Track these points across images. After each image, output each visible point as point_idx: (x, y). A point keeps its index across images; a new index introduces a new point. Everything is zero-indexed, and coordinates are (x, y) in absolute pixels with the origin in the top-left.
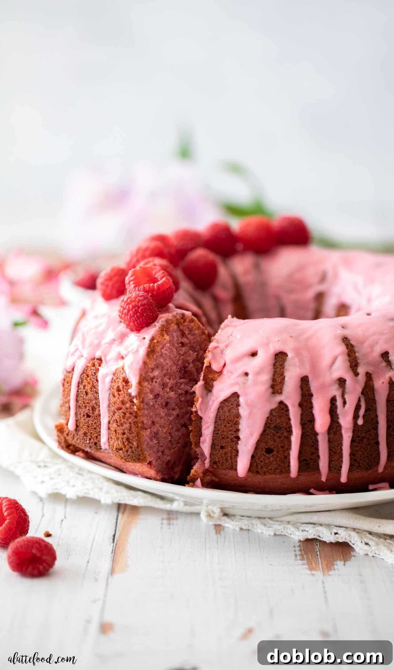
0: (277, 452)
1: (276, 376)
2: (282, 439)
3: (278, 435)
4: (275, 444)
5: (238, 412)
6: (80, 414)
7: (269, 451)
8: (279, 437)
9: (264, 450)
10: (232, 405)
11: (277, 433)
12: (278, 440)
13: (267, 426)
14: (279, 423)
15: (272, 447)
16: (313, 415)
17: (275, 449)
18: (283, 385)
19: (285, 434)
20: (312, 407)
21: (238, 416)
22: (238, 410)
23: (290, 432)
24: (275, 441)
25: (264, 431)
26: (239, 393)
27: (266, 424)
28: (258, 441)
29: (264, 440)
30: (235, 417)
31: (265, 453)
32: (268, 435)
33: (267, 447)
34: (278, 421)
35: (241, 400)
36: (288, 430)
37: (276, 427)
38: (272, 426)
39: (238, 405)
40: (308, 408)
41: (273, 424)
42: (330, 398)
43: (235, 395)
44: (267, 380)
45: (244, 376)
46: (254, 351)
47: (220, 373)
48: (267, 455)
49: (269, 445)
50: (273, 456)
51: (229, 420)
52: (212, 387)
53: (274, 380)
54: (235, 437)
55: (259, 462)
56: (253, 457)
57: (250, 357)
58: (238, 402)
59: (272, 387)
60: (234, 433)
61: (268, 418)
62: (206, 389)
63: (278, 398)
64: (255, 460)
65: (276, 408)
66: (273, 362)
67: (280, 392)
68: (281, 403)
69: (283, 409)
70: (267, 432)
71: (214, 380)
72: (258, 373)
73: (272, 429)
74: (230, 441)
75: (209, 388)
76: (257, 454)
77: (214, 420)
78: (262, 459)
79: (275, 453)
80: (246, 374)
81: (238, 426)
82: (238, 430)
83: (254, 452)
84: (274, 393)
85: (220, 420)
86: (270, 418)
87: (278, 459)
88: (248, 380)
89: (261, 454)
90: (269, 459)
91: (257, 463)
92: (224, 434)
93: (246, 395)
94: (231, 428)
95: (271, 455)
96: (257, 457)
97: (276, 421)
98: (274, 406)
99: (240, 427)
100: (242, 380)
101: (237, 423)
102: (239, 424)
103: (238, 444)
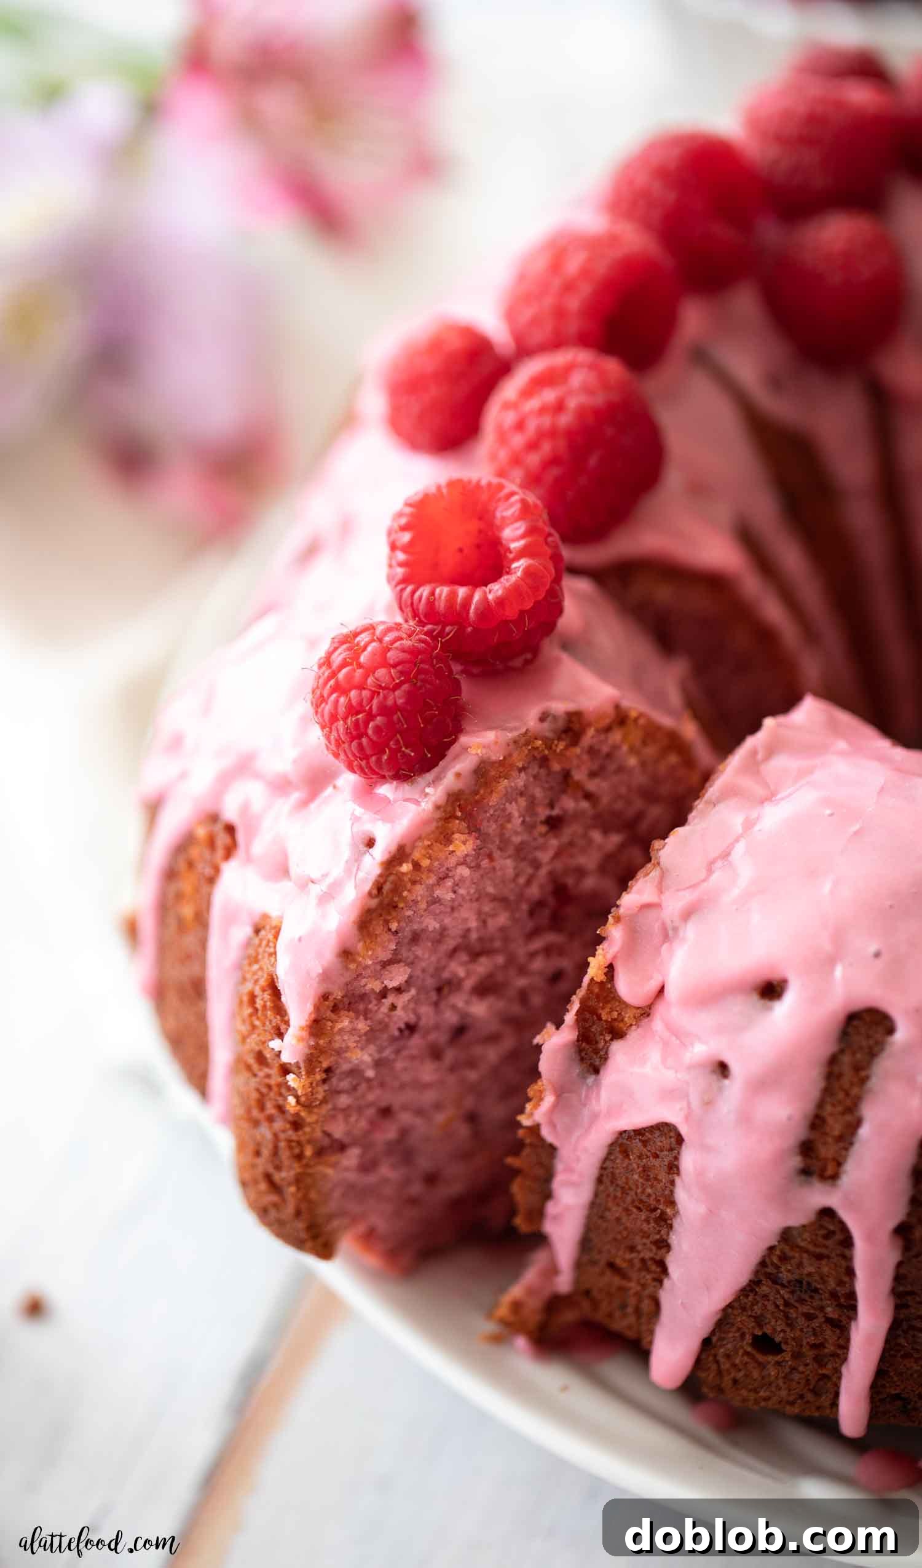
0: (796, 1356)
1: (829, 1109)
2: (815, 1324)
3: (805, 1309)
4: (791, 1333)
7: (765, 1344)
8: (809, 1317)
9: (748, 1338)
10: (654, 1157)
11: (802, 1301)
12: (801, 1321)
13: (764, 1271)
14: (811, 1274)
15: (778, 1338)
17: (788, 1348)
18: (847, 1148)
19: (831, 1313)
22: (671, 1183)
23: (849, 1309)
24: (791, 1325)
25: (755, 1282)
26: (684, 1129)
27: (763, 1264)
28: (730, 1306)
29: (752, 1309)
31: (750, 1349)
32: (766, 1297)
33: (758, 1331)
35: (688, 1160)
36: (842, 1302)
37: (798, 1283)
38: (785, 1277)
39: (674, 1168)
41: (787, 1270)
43: (670, 1134)
44: (789, 1118)
45: (713, 1072)
46: (775, 976)
47: (645, 1012)
48: (760, 1358)
49: (768, 1330)
50: (778, 1363)
51: (641, 1201)
52: (605, 1059)
53: (817, 1122)
54: (652, 1259)
55: (727, 1366)
56: (706, 1343)
57: (755, 997)
58: (676, 1158)
59: (806, 1148)
60: (654, 1248)
61: (771, 1249)
62: (582, 1059)
63: (819, 1197)
64: (715, 1356)
65: (804, 1226)
66: (828, 1048)
67: (830, 1171)
68: (827, 1213)
69: (829, 1235)
70: (764, 1289)
71: (618, 1034)
72: (762, 1084)
73: (783, 1286)
74: (638, 1264)
75: (595, 1058)
76: (721, 1339)
77: (596, 1172)
78: (738, 1361)
79: (788, 1357)
80: (723, 1068)
81: (667, 1234)
82: (665, 1245)
83: (713, 1332)
84: (808, 1172)
85: (612, 1183)
86: (778, 1251)
87: (797, 1376)
88: (721, 1092)
89: (736, 1348)
90: (762, 1366)
91: (722, 1366)
92: (620, 1232)
93: (703, 1147)
94: (646, 1229)
95: (772, 1359)
96: (722, 1350)
97: (800, 1265)
98: (798, 1218)
99: (673, 1239)
100: (702, 1084)
101: (664, 1223)
102: (669, 1226)
103: (661, 1283)
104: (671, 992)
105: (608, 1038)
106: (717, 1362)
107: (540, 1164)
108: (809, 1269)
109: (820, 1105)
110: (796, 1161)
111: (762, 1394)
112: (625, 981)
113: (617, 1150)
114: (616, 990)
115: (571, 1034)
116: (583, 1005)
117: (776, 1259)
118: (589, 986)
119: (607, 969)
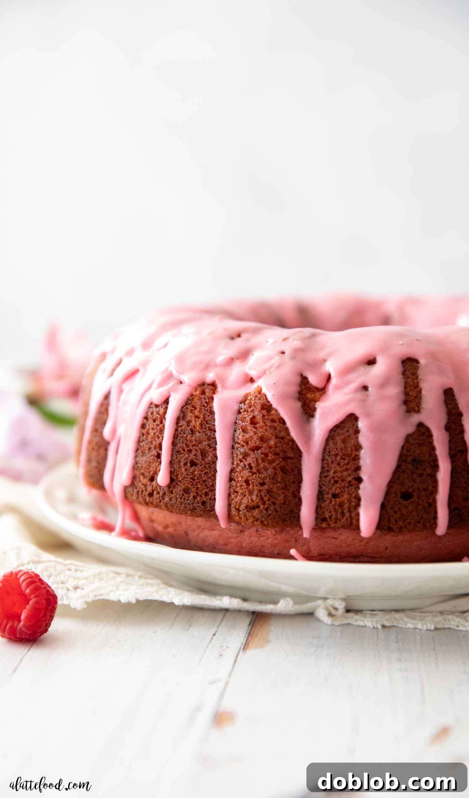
0: (419, 497)
1: (408, 388)
2: (424, 478)
3: (419, 472)
4: (415, 486)
5: (358, 442)
6: (179, 462)
7: (406, 496)
8: (420, 475)
9: (399, 495)
10: (348, 431)
11: (417, 468)
12: (418, 479)
13: (402, 459)
14: (419, 454)
15: (411, 490)
17: (415, 494)
18: (420, 400)
19: (429, 471)
20: (462, 431)
21: (358, 447)
22: (357, 438)
23: (435, 467)
24: (414, 481)
25: (398, 467)
26: (358, 413)
27: (400, 456)
28: (390, 482)
29: (399, 480)
30: (354, 448)
31: (400, 500)
32: (404, 472)
33: (403, 490)
34: (418, 452)
35: (361, 424)
36: (433, 463)
37: (414, 460)
38: (410, 459)
39: (357, 431)
40: (457, 433)
41: (410, 456)
43: (352, 418)
44: (397, 393)
45: (362, 391)
46: (371, 357)
47: (322, 390)
48: (404, 502)
49: (406, 487)
50: (412, 502)
51: (344, 455)
52: (315, 409)
53: (406, 394)
54: (354, 479)
55: (392, 513)
56: (383, 506)
57: (367, 366)
58: (357, 427)
59: (405, 402)
60: (354, 472)
61: (403, 447)
62: (306, 413)
63: (416, 419)
64: (386, 511)
65: (414, 433)
67: (416, 408)
68: (420, 425)
69: (423, 433)
70: (402, 468)
71: (316, 401)
72: (384, 384)
73: (409, 464)
74: (347, 485)
75: (311, 411)
76: (388, 501)
77: (321, 456)
78: (396, 509)
79: (415, 498)
80: (365, 388)
81: (359, 463)
82: (358, 468)
83: (385, 498)
84: (410, 411)
85: (329, 456)
86: (406, 448)
87: (420, 507)
88: (367, 396)
89: (395, 502)
90: (406, 507)
91: (390, 514)
92: (337, 476)
93: (368, 415)
94: (348, 466)
95: (410, 501)
96: (389, 506)
97: (414, 451)
98: (411, 429)
99: (362, 463)
100: (359, 395)
101: (357, 458)
102: (359, 459)
103: (359, 488)
104: (333, 375)
105: (313, 403)
106: (387, 514)
107: (296, 467)
109: (405, 388)
110: (404, 408)
111: (407, 523)
112: (314, 380)
113: (330, 439)
114: (311, 385)
115: (299, 404)
116: (300, 393)
117: (405, 452)
118: (300, 386)
119: (304, 380)
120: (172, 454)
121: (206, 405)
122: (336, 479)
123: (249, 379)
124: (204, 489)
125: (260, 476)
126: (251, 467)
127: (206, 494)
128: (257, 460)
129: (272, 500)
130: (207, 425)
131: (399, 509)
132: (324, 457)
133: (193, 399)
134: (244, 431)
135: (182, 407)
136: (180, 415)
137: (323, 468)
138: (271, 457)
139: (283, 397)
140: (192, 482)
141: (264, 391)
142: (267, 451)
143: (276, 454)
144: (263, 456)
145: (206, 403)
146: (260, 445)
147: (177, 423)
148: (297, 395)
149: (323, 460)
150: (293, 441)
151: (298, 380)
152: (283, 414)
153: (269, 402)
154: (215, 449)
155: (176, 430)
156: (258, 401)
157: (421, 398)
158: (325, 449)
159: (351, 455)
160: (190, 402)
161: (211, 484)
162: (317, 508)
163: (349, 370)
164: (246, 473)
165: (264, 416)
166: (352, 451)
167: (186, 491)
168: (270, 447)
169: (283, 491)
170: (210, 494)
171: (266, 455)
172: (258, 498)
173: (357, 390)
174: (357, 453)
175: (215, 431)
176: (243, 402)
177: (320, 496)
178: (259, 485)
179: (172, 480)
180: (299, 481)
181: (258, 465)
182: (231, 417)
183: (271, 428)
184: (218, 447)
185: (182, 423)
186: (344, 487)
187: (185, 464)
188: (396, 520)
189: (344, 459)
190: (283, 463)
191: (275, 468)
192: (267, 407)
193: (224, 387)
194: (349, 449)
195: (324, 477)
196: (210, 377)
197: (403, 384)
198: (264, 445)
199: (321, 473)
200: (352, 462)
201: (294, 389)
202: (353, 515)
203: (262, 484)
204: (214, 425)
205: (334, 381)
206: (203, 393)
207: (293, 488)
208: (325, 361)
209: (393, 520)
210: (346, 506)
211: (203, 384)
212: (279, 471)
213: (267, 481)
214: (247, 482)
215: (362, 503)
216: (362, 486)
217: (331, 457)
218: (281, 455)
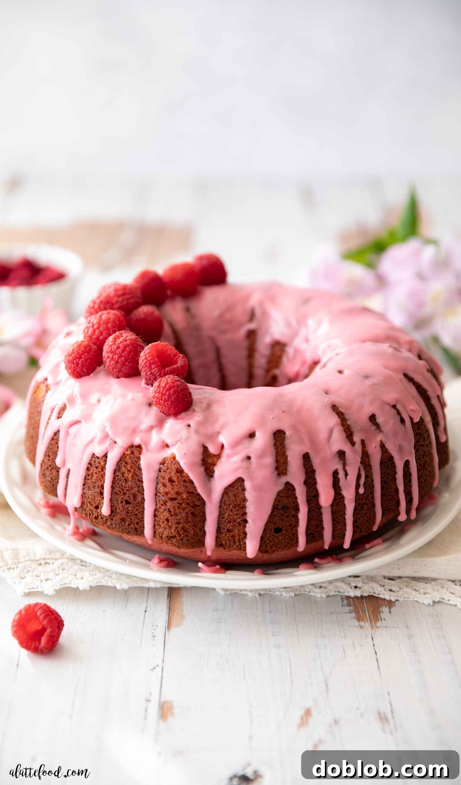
0: (286, 530)
1: (279, 457)
2: (290, 518)
3: (286, 514)
4: (284, 524)
5: (245, 497)
6: (117, 500)
7: (278, 530)
8: (287, 517)
9: (273, 530)
10: (237, 489)
11: (285, 512)
12: (286, 519)
13: (275, 508)
14: (286, 503)
15: (281, 527)
16: (317, 490)
17: (284, 529)
18: (287, 465)
19: (293, 513)
20: (315, 483)
21: (245, 500)
22: (244, 494)
23: (297, 509)
24: (283, 521)
25: (272, 512)
26: (244, 477)
27: (274, 506)
28: (267, 523)
29: (273, 520)
30: (241, 501)
31: (274, 534)
32: (276, 515)
33: (275, 527)
35: (247, 484)
36: (295, 508)
37: (283, 507)
38: (280, 507)
39: (244, 490)
40: (312, 484)
41: (280, 505)
42: (332, 472)
43: (240, 481)
44: (271, 462)
45: (247, 460)
46: (252, 432)
47: (219, 456)
48: (276, 535)
49: (278, 525)
50: (282, 535)
51: (235, 505)
52: (214, 472)
53: (277, 461)
54: (242, 520)
55: (268, 542)
56: (262, 538)
57: (249, 439)
58: (244, 486)
59: (277, 468)
60: (242, 517)
61: (275, 500)
62: (208, 475)
63: (284, 479)
64: (264, 541)
65: (283, 490)
66: (273, 442)
67: (284, 472)
68: (287, 483)
69: (289, 489)
70: (275, 513)
71: (214, 465)
72: (261, 456)
73: (280, 510)
74: (237, 524)
75: (211, 473)
76: (266, 535)
77: (219, 505)
78: (271, 539)
79: (284, 532)
80: (249, 458)
81: (245, 510)
82: (245, 514)
83: (263, 533)
84: (280, 474)
85: (225, 505)
86: (277, 500)
87: (287, 537)
88: (250, 464)
89: (270, 535)
90: (277, 538)
91: (267, 543)
92: (230, 518)
93: (251, 479)
94: (238, 512)
95: (280, 534)
96: (266, 538)
97: (283, 501)
98: (281, 487)
99: (247, 510)
100: (245, 464)
101: (244, 507)
102: (246, 507)
103: (245, 526)
104: (226, 446)
105: (212, 466)
106: (265, 543)
107: (202, 511)
108: (286, 501)
109: (276, 457)
110: (276, 473)
111: (278, 547)
112: (212, 449)
113: (225, 494)
114: (210, 453)
115: (202, 469)
116: (203, 460)
117: (277, 502)
118: (203, 454)
119: (205, 449)
120: (112, 494)
121: (135, 463)
122: (229, 520)
123: (165, 445)
124: (136, 520)
125: (177, 518)
126: (170, 511)
127: (137, 523)
128: (174, 507)
129: (186, 533)
130: (137, 478)
131: (273, 539)
132: (221, 505)
133: (125, 457)
134: (164, 485)
135: (118, 462)
136: (116, 468)
137: (220, 512)
138: (184, 505)
139: (192, 465)
140: (126, 515)
141: (177, 458)
142: (181, 502)
143: (187, 504)
144: (178, 505)
145: (135, 461)
146: (176, 497)
147: (114, 473)
148: (201, 462)
149: (220, 507)
150: (199, 495)
151: (201, 450)
152: (192, 477)
153: (181, 467)
154: (143, 494)
155: (114, 478)
156: (173, 466)
157: (287, 463)
158: (221, 499)
159: (240, 505)
160: (123, 459)
161: (141, 517)
162: (216, 537)
163: (236, 443)
164: (166, 514)
165: (178, 477)
166: (240, 502)
167: (123, 520)
168: (183, 499)
169: (193, 528)
170: (140, 523)
171: (181, 504)
172: (176, 532)
173: (243, 460)
174: (244, 504)
175: (142, 482)
176: (163, 463)
177: (219, 530)
178: (176, 524)
179: (112, 511)
180: (204, 520)
181: (175, 510)
182: (154, 474)
183: (184, 487)
184: (145, 493)
185: (118, 474)
186: (235, 526)
187: (122, 502)
188: (271, 546)
189: (235, 508)
190: (193, 510)
191: (187, 513)
192: (180, 471)
193: (148, 450)
194: (239, 502)
195: (221, 518)
196: (137, 441)
197: (274, 454)
198: (179, 498)
199: (219, 515)
200: (240, 510)
201: (198, 458)
202: (242, 543)
203: (178, 523)
204: (142, 478)
205: (227, 451)
206: (132, 453)
207: (200, 525)
208: (219, 433)
209: (268, 547)
210: (237, 538)
211: (132, 446)
212: (190, 515)
213: (182, 521)
214: (167, 520)
215: (248, 536)
216: (247, 525)
217: (226, 505)
218: (192, 505)
